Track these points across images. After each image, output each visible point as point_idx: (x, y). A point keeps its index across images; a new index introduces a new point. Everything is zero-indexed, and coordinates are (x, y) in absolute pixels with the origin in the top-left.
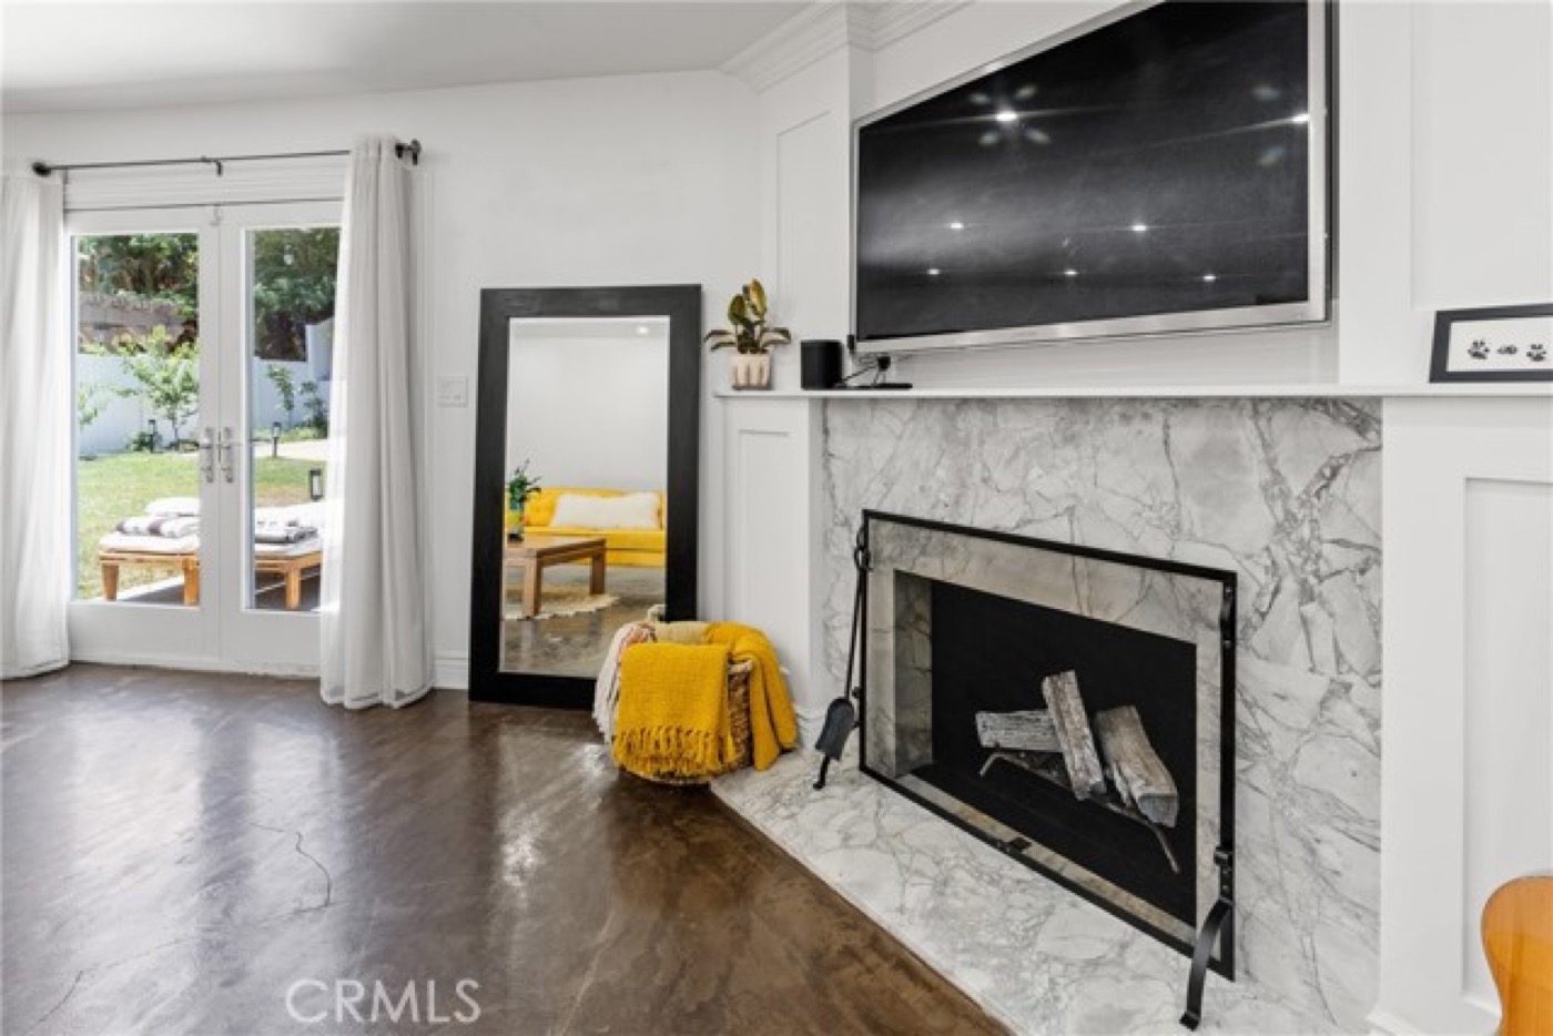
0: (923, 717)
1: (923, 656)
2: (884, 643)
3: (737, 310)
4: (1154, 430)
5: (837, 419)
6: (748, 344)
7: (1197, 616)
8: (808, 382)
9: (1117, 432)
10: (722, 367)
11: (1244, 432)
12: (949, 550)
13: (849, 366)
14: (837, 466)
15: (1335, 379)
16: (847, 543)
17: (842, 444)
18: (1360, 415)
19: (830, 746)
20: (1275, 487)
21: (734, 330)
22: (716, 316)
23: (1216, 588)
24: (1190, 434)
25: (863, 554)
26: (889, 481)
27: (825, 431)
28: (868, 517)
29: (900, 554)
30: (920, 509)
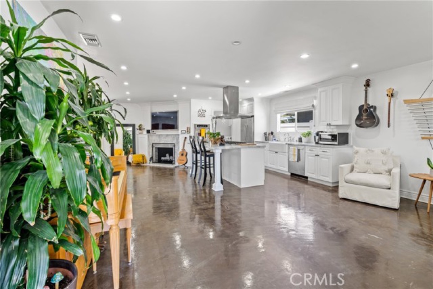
0: (157, 159)
1: (157, 154)
2: (154, 153)
3: (139, 126)
4: (171, 136)
5: (149, 136)
6: (140, 129)
8: (147, 133)
9: (169, 136)
10: (137, 132)
13: (151, 132)
14: (150, 140)
15: (178, 133)
16: (151, 146)
17: (150, 138)
18: (179, 135)
19: (150, 160)
20: (176, 139)
21: (138, 128)
22: (137, 127)
23: (174, 144)
25: (153, 146)
26: (154, 140)
27: (148, 137)
28: (153, 143)
29: (155, 146)
30: (157, 142)
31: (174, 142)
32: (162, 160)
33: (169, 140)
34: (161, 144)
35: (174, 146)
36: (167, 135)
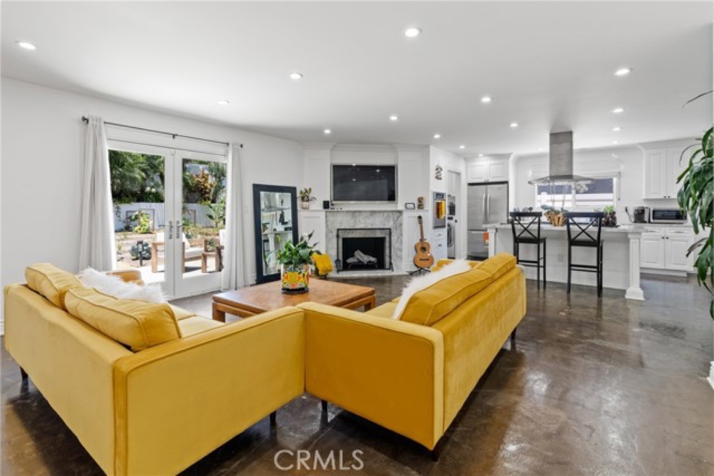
3: (305, 193)
4: (382, 214)
5: (329, 214)
7: (386, 233)
8: (324, 207)
9: (378, 215)
11: (391, 214)
12: (353, 233)
13: (332, 205)
14: (331, 223)
15: (397, 208)
16: (333, 235)
17: (331, 218)
18: (400, 212)
20: (394, 220)
23: (388, 230)
24: (385, 214)
25: (338, 236)
26: (341, 224)
27: (326, 216)
28: (338, 230)
29: (343, 235)
30: (348, 227)
31: (390, 225)
32: (349, 264)
33: (377, 222)
34: (358, 231)
35: (390, 234)
36: (373, 212)
